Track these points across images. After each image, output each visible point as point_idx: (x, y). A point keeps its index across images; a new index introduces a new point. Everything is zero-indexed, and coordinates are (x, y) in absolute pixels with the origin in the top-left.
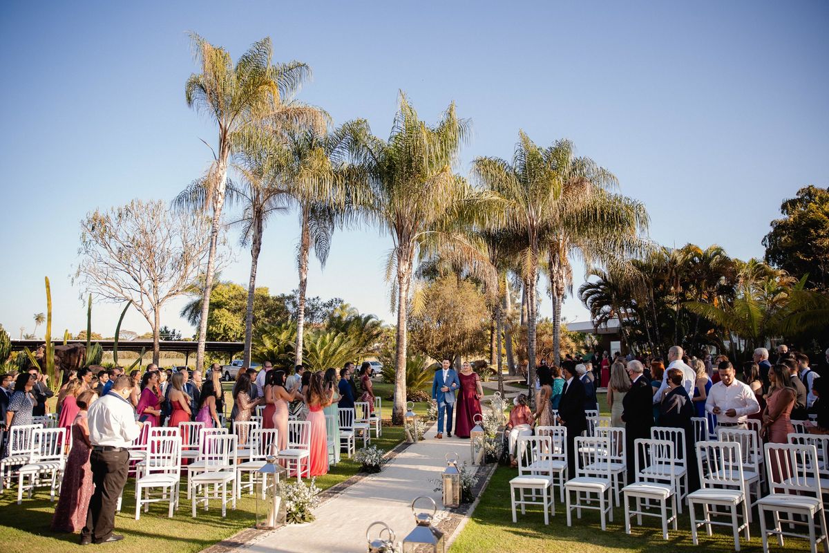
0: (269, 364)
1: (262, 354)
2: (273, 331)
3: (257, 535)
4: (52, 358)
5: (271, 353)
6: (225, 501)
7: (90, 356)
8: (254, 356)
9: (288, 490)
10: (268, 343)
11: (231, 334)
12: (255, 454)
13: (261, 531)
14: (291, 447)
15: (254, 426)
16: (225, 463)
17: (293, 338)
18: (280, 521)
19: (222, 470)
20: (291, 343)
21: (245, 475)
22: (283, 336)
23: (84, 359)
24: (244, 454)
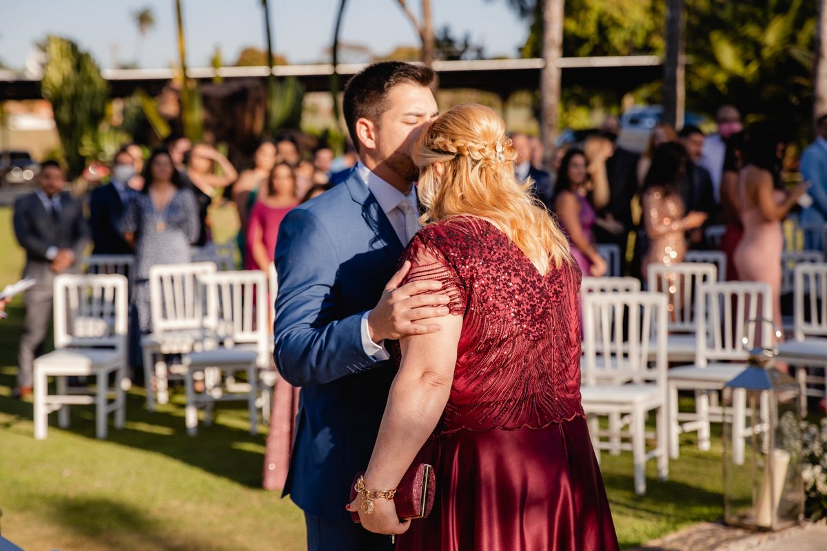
0: (732, 113)
1: (711, 86)
2: (743, 20)
3: (728, 540)
4: (197, 115)
5: (735, 82)
6: (641, 457)
7: (279, 108)
8: (690, 93)
9: (806, 437)
10: (728, 55)
11: (617, 38)
12: (711, 346)
13: (739, 533)
14: (807, 336)
15: (705, 278)
16: (636, 366)
17: (803, 37)
18: (789, 514)
19: (630, 382)
20: (799, 53)
21: (687, 398)
22: (772, 36)
23: (267, 116)
24: (682, 348)
